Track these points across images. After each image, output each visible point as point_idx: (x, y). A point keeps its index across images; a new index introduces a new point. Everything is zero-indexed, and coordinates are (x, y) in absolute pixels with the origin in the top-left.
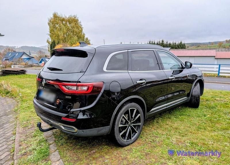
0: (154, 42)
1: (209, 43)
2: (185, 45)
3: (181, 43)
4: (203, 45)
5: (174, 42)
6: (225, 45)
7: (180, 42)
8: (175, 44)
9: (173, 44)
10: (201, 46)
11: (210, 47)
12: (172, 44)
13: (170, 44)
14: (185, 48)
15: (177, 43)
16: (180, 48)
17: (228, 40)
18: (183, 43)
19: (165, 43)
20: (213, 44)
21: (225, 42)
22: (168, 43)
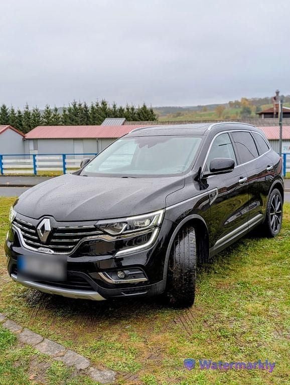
0: (85, 105)
1: (199, 107)
2: (154, 111)
3: (145, 107)
4: (187, 112)
5: (130, 106)
6: (228, 113)
7: (141, 106)
8: (133, 109)
9: (128, 109)
10: (183, 115)
11: (201, 117)
12: (126, 110)
13: (121, 110)
14: (153, 119)
15: (136, 107)
16: (142, 120)
17: (234, 102)
18: (148, 107)
19: (110, 106)
20: (205, 110)
21: (229, 105)
22: (118, 107)
